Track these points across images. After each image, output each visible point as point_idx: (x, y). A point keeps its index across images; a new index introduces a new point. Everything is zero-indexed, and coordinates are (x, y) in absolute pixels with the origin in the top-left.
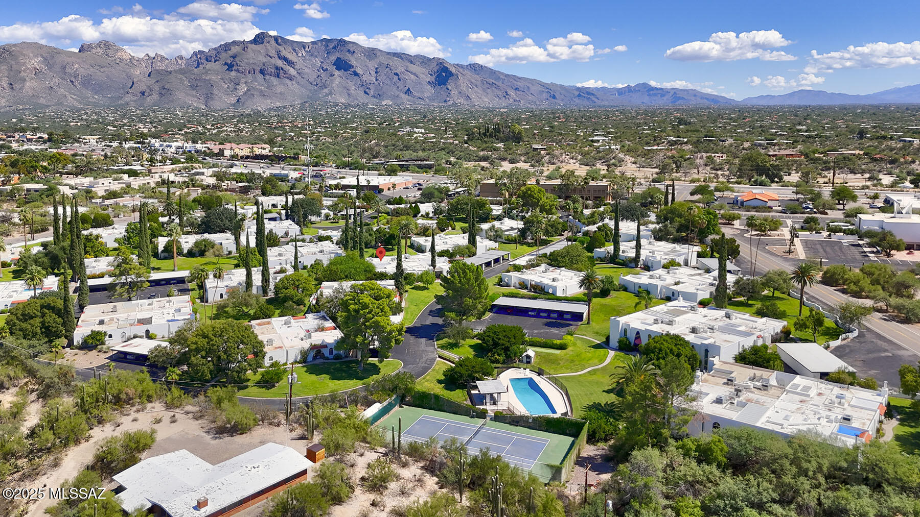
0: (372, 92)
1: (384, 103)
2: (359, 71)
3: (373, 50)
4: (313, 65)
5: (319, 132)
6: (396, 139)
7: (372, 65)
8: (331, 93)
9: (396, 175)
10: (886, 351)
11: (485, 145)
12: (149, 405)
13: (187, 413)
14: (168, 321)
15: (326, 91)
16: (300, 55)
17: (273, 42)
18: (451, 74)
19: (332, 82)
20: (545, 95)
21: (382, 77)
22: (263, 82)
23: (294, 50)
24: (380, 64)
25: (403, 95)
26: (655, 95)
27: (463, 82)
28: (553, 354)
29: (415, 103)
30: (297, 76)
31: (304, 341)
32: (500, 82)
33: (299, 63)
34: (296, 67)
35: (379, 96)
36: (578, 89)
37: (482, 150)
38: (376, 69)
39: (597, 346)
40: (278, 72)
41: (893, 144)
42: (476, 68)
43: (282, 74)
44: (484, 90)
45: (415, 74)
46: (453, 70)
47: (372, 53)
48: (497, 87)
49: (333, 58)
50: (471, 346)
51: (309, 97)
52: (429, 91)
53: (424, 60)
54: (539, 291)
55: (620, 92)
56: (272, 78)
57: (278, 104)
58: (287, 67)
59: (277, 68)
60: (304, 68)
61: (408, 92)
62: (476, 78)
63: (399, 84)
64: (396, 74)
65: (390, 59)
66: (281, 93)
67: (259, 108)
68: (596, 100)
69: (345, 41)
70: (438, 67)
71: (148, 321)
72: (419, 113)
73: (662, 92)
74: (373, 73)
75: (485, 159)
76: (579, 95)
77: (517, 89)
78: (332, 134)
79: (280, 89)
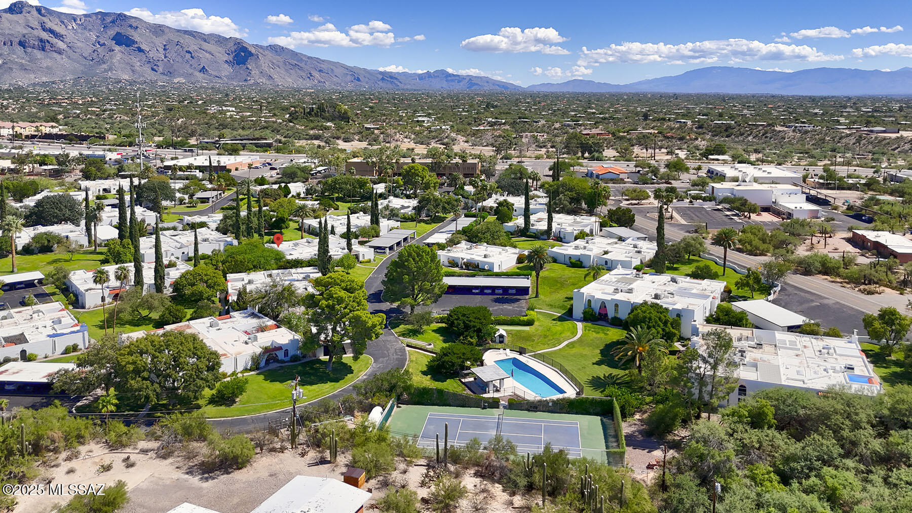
0: (161, 69)
1: (176, 81)
2: (143, 47)
3: (160, 26)
4: (87, 39)
5: (111, 110)
6: (208, 118)
7: (160, 42)
8: (110, 69)
9: (239, 155)
10: (812, 301)
11: (312, 125)
12: (83, 449)
13: (144, 451)
14: (49, 336)
15: (105, 66)
16: (71, 28)
17: (35, 13)
18: (251, 54)
19: (111, 57)
20: (349, 78)
21: (172, 55)
22: (23, 55)
23: (63, 22)
24: (169, 41)
25: (197, 74)
26: (452, 81)
27: (265, 63)
28: (524, 331)
29: (212, 82)
30: (67, 49)
31: (250, 345)
32: (303, 63)
33: (70, 36)
34: (65, 40)
35: (170, 73)
36: (381, 73)
37: (312, 129)
38: (165, 46)
39: (561, 319)
40: (43, 45)
41: (672, 124)
42: (276, 49)
43: (48, 47)
44: (287, 70)
45: (210, 53)
46: (253, 51)
47: (158, 30)
48: (301, 69)
49: (112, 32)
50: (433, 331)
51: (83, 72)
52: (227, 70)
53: (220, 40)
54: (473, 268)
55: (421, 77)
56: (35, 51)
57: (44, 79)
58: (54, 40)
59: (41, 40)
60: (76, 42)
61: (203, 70)
62: (277, 59)
63: (192, 62)
64: (189, 52)
65: (180, 36)
66: (48, 68)
67: (20, 83)
68: (399, 84)
69: (125, 16)
70: (236, 47)
71: (20, 339)
72: (219, 91)
73: (458, 78)
74: (161, 50)
75: (317, 138)
76: (383, 79)
77: (320, 71)
78: (128, 112)
79: (47, 63)
